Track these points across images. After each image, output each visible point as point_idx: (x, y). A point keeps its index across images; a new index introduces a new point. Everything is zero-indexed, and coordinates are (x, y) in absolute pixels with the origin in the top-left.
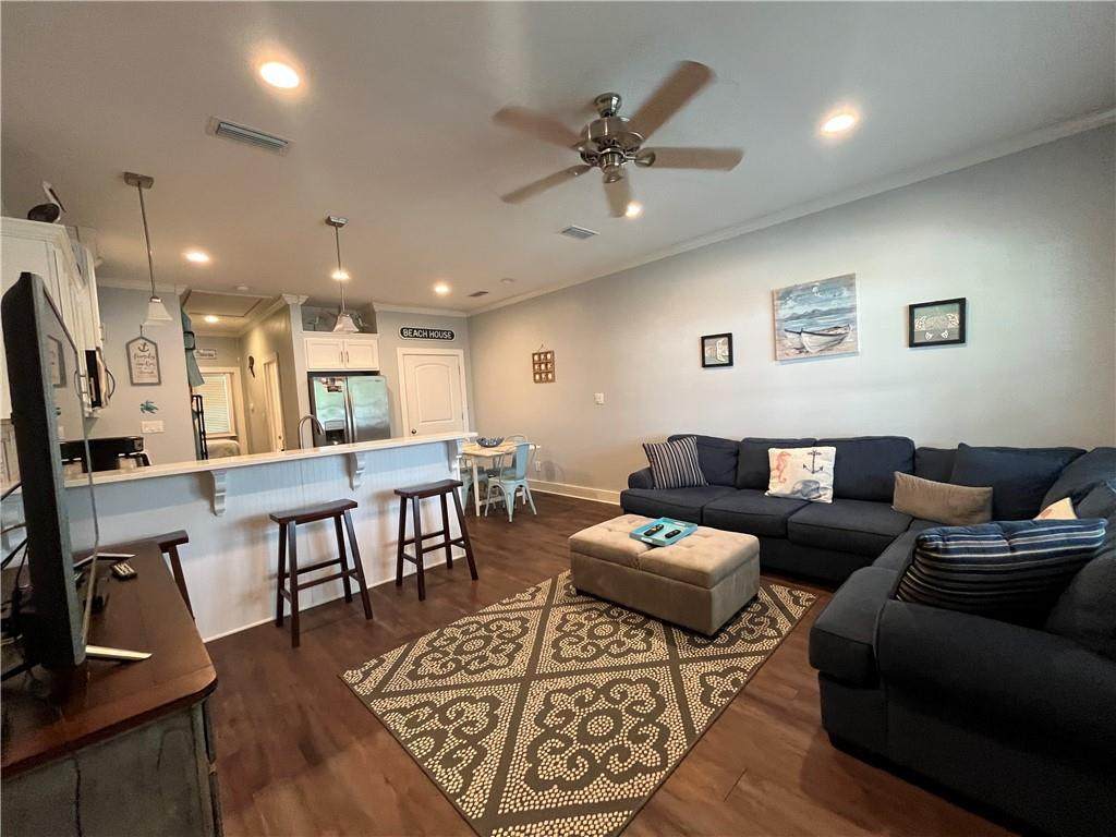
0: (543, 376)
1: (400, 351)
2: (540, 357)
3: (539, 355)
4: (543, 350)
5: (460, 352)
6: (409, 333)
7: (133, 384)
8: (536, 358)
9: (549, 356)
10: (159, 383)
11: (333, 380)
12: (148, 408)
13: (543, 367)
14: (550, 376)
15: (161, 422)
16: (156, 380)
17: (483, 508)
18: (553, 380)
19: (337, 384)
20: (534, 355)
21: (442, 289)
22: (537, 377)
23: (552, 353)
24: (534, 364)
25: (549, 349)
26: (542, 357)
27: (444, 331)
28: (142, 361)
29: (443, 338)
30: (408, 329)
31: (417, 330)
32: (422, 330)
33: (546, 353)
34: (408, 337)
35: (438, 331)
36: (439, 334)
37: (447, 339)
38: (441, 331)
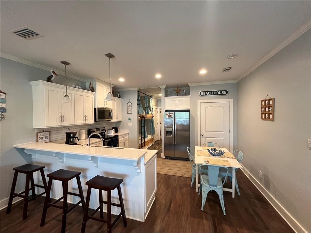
0: (267, 116)
1: (199, 101)
2: (265, 102)
3: (265, 101)
4: (268, 98)
5: (231, 100)
6: (204, 94)
7: (128, 114)
8: (263, 103)
9: (271, 102)
10: (132, 113)
11: (170, 113)
12: (130, 119)
13: (267, 109)
14: (271, 116)
15: (131, 123)
16: (131, 113)
18: (273, 120)
19: (171, 115)
20: (262, 101)
21: (203, 72)
22: (263, 116)
23: (274, 100)
24: (262, 108)
25: (272, 97)
26: (267, 103)
27: (222, 91)
28: (129, 108)
29: (221, 94)
30: (203, 92)
31: (208, 92)
32: (210, 92)
33: (269, 100)
34: (203, 95)
35: (219, 91)
36: (219, 93)
37: (224, 94)
38: (220, 91)
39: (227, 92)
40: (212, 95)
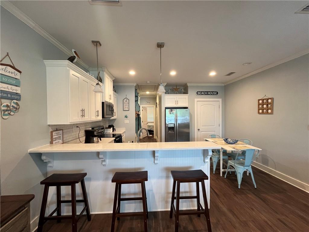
0: (265, 111)
1: (196, 100)
3: (263, 100)
4: (266, 98)
5: (220, 100)
7: (124, 110)
9: (270, 101)
10: (129, 110)
11: (172, 110)
12: (126, 117)
13: (265, 106)
14: (270, 111)
15: (128, 121)
17: (224, 173)
18: (272, 113)
20: (259, 100)
21: (213, 74)
22: (261, 111)
23: (272, 99)
24: (259, 105)
25: (270, 97)
26: (265, 101)
27: (214, 92)
28: (126, 104)
29: (213, 95)
30: (199, 92)
31: (203, 92)
32: (205, 92)
33: (268, 99)
34: (199, 94)
35: (211, 92)
36: (212, 93)
37: (215, 95)
38: (213, 92)
39: (217, 93)
40: (206, 95)
